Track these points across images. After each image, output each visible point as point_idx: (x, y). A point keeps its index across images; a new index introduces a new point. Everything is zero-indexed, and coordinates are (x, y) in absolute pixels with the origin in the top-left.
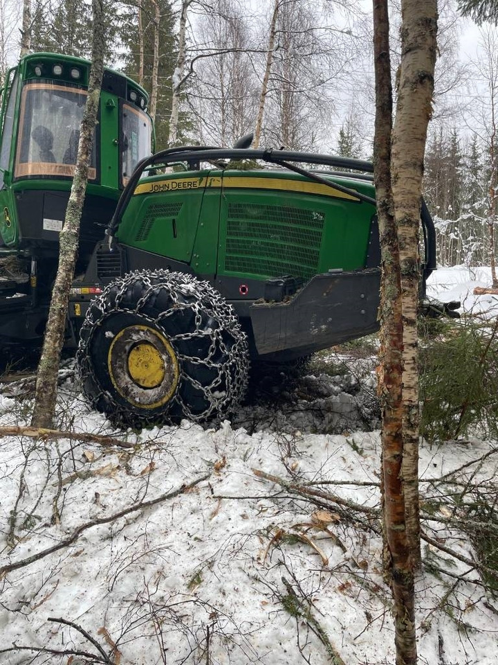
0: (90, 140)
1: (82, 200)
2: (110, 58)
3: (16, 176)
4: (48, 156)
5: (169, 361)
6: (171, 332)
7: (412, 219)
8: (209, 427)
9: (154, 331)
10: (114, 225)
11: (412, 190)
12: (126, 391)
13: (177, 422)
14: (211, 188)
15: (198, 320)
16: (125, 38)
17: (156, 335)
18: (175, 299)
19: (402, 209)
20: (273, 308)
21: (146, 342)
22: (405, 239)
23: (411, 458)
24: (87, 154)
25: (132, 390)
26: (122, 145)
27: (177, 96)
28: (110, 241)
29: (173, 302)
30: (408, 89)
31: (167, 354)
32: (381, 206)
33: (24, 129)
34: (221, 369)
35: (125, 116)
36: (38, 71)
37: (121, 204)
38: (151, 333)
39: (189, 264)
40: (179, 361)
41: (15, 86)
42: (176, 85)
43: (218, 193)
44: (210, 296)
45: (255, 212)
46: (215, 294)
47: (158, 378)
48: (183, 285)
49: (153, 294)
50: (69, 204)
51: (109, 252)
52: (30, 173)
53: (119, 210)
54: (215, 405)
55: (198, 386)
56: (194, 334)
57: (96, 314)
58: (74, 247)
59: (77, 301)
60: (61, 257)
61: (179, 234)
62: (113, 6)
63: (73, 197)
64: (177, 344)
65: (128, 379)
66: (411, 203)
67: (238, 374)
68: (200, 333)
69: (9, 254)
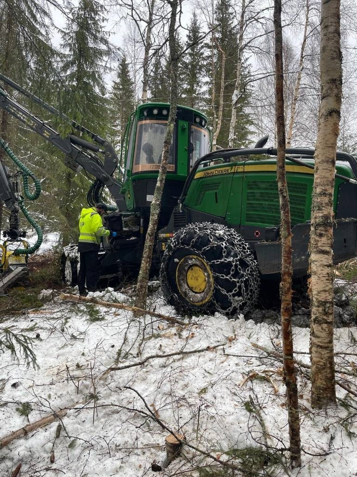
0: (168, 152)
1: (163, 185)
2: (199, 85)
3: (133, 172)
4: (150, 160)
5: (208, 276)
6: (209, 259)
7: (326, 192)
8: (232, 318)
9: (200, 259)
10: (182, 197)
11: (326, 176)
12: (185, 293)
13: (213, 314)
14: (237, 173)
15: (224, 253)
16: (208, 71)
17: (201, 261)
18: (211, 240)
19: (321, 187)
20: (270, 245)
21: (196, 265)
22: (322, 204)
23: (326, 333)
24: (166, 160)
25: (189, 294)
26: (190, 149)
27: (234, 108)
28: (181, 207)
29: (210, 242)
30: (323, 119)
31: (208, 272)
32: (280, 191)
33: (138, 146)
34: (238, 282)
35: (192, 132)
36: (145, 113)
37: (187, 183)
38: (198, 260)
39: (224, 218)
40: (213, 277)
41: (134, 122)
42: (234, 102)
43: (241, 175)
44: (234, 238)
45: (264, 186)
46: (238, 236)
47: (203, 287)
48: (217, 231)
49: (200, 237)
50: (156, 188)
51: (180, 213)
52: (140, 170)
53: (186, 186)
54: (234, 305)
55: (224, 292)
56: (222, 260)
57: (170, 248)
58: (158, 212)
59: (163, 242)
60: (151, 217)
61: (219, 201)
62: (201, 52)
63: (158, 184)
64: (213, 267)
65: (187, 287)
66: (325, 183)
67: (250, 286)
68: (226, 260)
69: (130, 215)
